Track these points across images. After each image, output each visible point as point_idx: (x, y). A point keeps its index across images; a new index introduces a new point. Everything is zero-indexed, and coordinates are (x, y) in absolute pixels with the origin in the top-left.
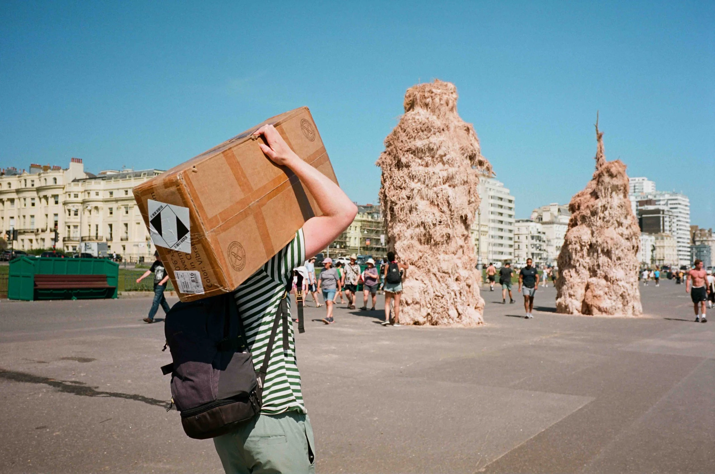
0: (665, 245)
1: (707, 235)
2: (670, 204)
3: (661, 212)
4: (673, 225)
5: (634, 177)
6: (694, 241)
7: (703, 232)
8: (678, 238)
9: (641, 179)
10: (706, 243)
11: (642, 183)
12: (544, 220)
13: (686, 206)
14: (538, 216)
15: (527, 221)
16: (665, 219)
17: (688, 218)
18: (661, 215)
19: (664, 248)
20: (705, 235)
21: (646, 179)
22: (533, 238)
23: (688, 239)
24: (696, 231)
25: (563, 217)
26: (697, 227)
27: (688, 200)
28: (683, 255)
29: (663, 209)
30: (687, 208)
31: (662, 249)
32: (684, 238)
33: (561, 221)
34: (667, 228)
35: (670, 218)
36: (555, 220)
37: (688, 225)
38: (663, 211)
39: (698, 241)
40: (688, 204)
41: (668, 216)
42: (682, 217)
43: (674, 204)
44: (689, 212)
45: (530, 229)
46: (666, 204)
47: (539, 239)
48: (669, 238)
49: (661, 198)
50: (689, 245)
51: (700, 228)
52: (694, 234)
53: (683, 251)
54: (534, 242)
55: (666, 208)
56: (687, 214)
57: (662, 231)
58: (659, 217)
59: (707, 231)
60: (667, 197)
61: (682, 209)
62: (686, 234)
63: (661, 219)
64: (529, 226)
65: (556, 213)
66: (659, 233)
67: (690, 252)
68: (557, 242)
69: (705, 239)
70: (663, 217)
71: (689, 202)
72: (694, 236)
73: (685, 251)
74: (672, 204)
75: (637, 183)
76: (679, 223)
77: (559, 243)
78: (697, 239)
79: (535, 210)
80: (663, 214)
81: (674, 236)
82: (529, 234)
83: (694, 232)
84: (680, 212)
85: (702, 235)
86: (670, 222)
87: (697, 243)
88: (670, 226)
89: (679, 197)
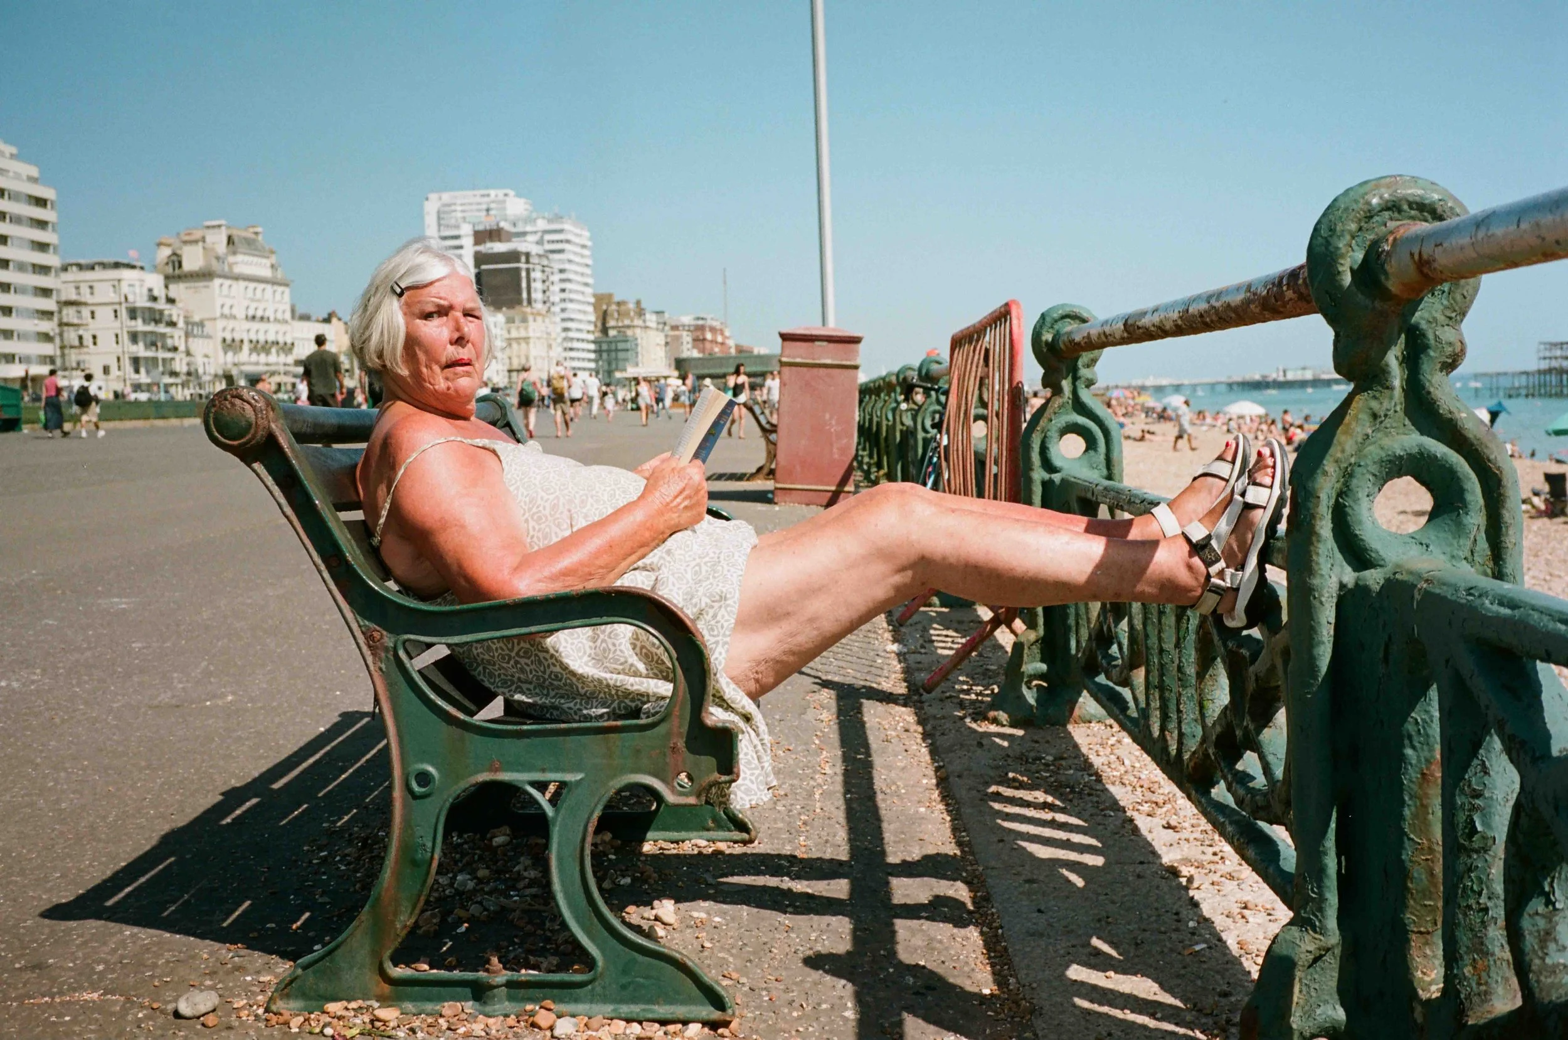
0: (531, 334)
1: (632, 314)
2: (549, 242)
3: (523, 259)
4: (552, 288)
5: (487, 188)
6: (605, 330)
7: (623, 308)
8: (563, 320)
9: (501, 193)
10: (629, 332)
11: (504, 202)
12: (188, 266)
13: (584, 246)
14: (169, 257)
15: (117, 265)
16: (533, 275)
17: (587, 275)
18: (522, 265)
19: (528, 343)
20: (626, 314)
21: (512, 193)
22: (133, 313)
23: (590, 322)
24: (608, 305)
25: (240, 258)
26: (610, 296)
27: (587, 234)
28: (579, 359)
29: (528, 250)
30: (586, 252)
31: (523, 345)
32: (580, 321)
33: (237, 270)
34: (537, 295)
35: (543, 271)
36: (216, 266)
37: (589, 290)
38: (528, 255)
39: (613, 328)
40: (589, 243)
41: (539, 268)
42: (576, 273)
43: (558, 241)
44: (590, 262)
45: (125, 288)
46: (540, 242)
47: (156, 317)
48: (539, 319)
49: (529, 228)
50: (591, 337)
51: (616, 299)
52: (605, 313)
53: (578, 350)
54: (139, 325)
55: (535, 250)
56: (587, 265)
57: (525, 303)
58: (518, 270)
59: (632, 306)
60: (542, 224)
61: (575, 253)
62: (585, 312)
63: (524, 274)
64: (119, 281)
65: (221, 247)
66: (518, 308)
67: (595, 351)
68: (224, 329)
69: (627, 322)
70: (528, 271)
71: (591, 239)
72: (604, 317)
73: (583, 350)
74: (553, 242)
75: (493, 202)
76: (567, 286)
77: (233, 330)
78: (611, 323)
79: (164, 241)
80: (527, 262)
81: (554, 314)
82: (120, 304)
83: (604, 307)
84: (570, 261)
85: (622, 314)
86: (546, 281)
87: (612, 333)
88: (546, 292)
89: (567, 227)
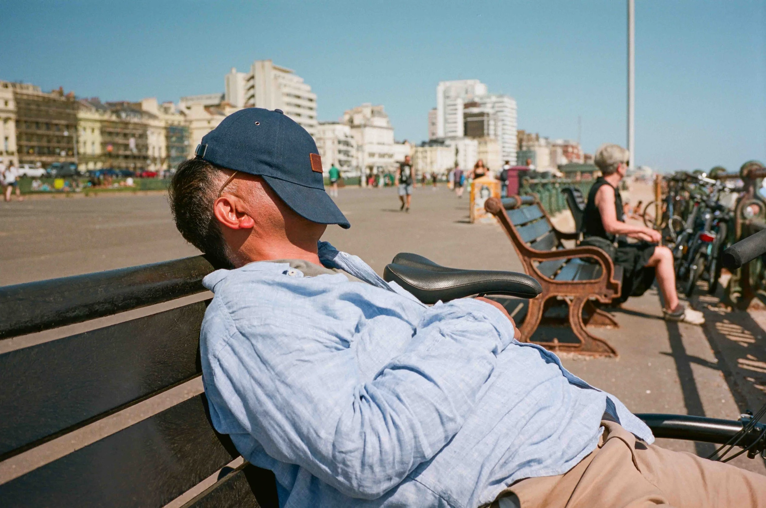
0: (489, 150)
1: (534, 140)
2: (497, 107)
3: (486, 116)
4: (498, 129)
5: (465, 79)
7: (530, 137)
8: (503, 143)
9: (472, 82)
10: (532, 148)
11: (474, 87)
12: (355, 123)
14: (349, 118)
15: (333, 123)
16: (490, 123)
17: (514, 122)
18: (485, 119)
19: (487, 153)
20: (531, 140)
21: (478, 81)
22: (339, 142)
23: (514, 144)
25: (376, 119)
26: (524, 131)
27: (515, 103)
29: (488, 111)
30: (514, 111)
31: (485, 155)
32: (510, 143)
33: (375, 124)
34: (492, 132)
35: (494, 121)
36: (367, 122)
37: (515, 129)
38: (488, 114)
41: (492, 119)
42: (509, 121)
43: (501, 107)
45: (337, 133)
46: (492, 107)
47: (347, 144)
48: (492, 143)
49: (488, 101)
50: (515, 151)
51: (527, 133)
52: (521, 139)
54: (341, 147)
55: (491, 111)
56: (514, 118)
57: (486, 136)
58: (483, 121)
60: (494, 99)
61: (508, 112)
63: (486, 122)
64: (335, 129)
65: (369, 115)
66: (483, 138)
67: (516, 157)
68: (370, 148)
72: (520, 141)
73: (511, 157)
75: (469, 86)
76: (505, 127)
77: (373, 149)
78: (524, 144)
79: (347, 112)
81: (499, 140)
82: (335, 138)
83: (521, 136)
84: (506, 116)
85: (529, 140)
86: (495, 125)
87: (524, 149)
88: (495, 130)
89: (506, 100)
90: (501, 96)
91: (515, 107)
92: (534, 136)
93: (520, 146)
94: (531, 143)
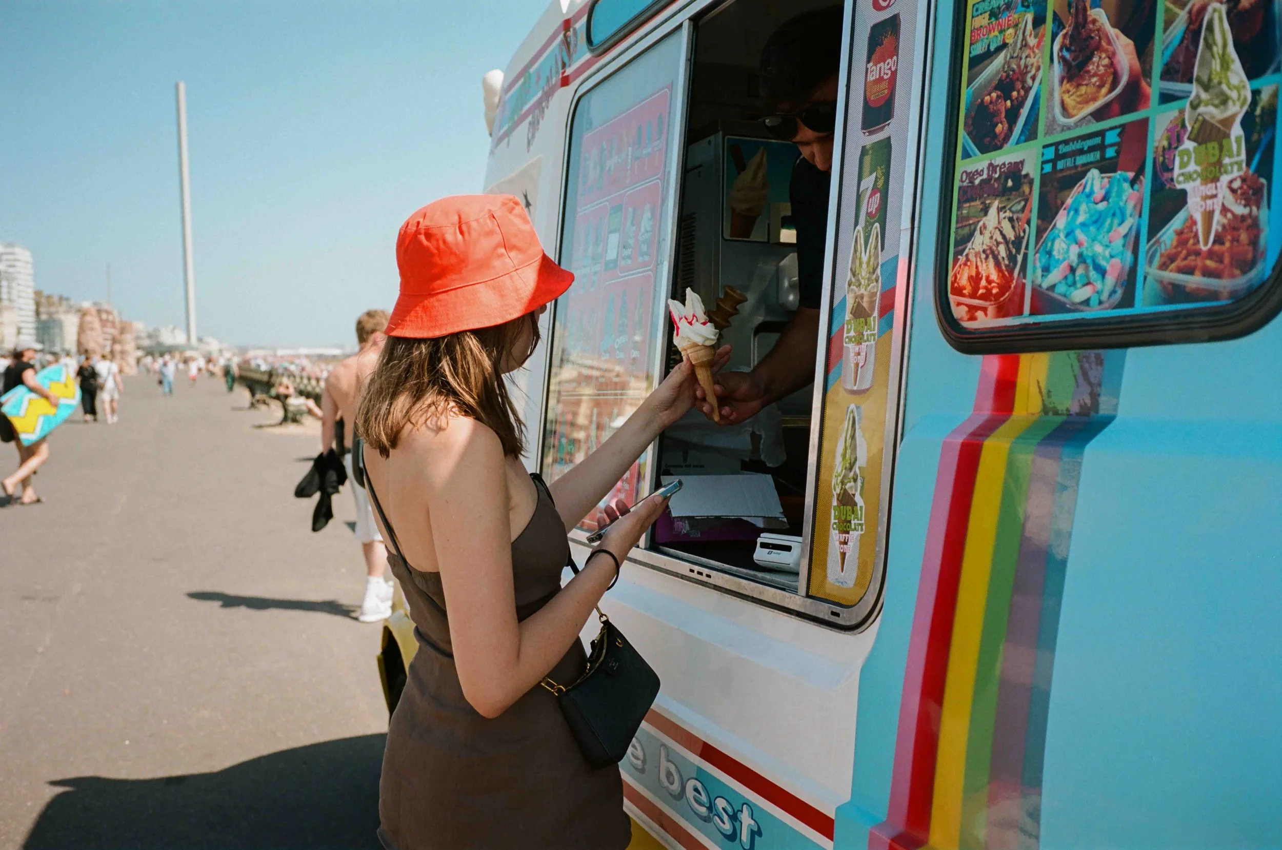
0: (4, 320)
1: (57, 304)
2: (6, 260)
4: (12, 291)
7: (50, 300)
10: (56, 316)
13: (27, 263)
20: (53, 304)
23: (31, 310)
24: (40, 298)
32: (26, 310)
34: (5, 296)
39: (44, 313)
42: (23, 279)
43: (11, 260)
50: (33, 319)
61: (22, 267)
62: (28, 304)
67: (34, 329)
72: (38, 304)
76: (20, 288)
78: (43, 310)
81: (14, 307)
83: (38, 300)
84: (20, 273)
85: (50, 304)
86: (9, 287)
87: (44, 317)
88: (9, 293)
89: (18, 250)
90: (11, 245)
91: (29, 259)
92: (56, 299)
93: (38, 313)
94: (53, 309)
